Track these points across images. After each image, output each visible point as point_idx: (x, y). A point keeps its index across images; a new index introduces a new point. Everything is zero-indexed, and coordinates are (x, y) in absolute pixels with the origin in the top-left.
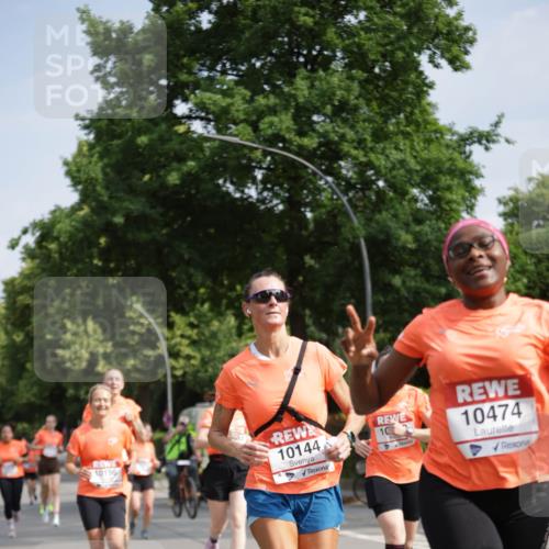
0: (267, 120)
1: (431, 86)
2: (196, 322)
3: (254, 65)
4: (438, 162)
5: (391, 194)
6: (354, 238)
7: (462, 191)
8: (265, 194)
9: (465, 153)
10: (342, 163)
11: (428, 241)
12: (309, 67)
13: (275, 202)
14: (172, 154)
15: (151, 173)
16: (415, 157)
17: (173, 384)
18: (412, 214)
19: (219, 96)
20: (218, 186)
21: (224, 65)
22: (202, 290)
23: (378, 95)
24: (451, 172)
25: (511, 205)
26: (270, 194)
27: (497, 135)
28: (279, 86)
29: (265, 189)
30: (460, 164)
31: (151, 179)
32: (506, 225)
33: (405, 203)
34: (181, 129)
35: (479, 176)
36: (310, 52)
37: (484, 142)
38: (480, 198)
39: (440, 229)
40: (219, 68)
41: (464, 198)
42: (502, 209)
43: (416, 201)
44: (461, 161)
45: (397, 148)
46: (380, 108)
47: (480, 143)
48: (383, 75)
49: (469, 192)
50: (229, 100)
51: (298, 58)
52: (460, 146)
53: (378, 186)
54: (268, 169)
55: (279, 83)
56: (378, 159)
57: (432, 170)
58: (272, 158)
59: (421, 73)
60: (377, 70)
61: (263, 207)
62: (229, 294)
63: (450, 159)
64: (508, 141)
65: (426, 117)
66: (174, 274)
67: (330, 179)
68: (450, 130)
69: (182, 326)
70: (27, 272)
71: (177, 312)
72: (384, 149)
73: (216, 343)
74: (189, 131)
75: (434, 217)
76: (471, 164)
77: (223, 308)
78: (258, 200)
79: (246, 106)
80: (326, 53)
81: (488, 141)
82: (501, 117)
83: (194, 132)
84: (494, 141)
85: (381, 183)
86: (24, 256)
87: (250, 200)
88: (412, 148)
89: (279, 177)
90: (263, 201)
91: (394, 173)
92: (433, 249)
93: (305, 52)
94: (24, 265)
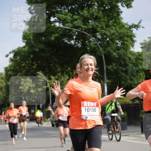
0: (75, 22)
1: (121, 12)
2: (57, 78)
3: (72, 7)
4: (124, 33)
5: (111, 42)
6: (100, 54)
7: (130, 41)
8: (76, 42)
9: (131, 30)
10: (97, 34)
11: (121, 55)
12: (88, 7)
13: (79, 45)
14: (51, 32)
15: (44, 37)
16: (117, 32)
17: (52, 96)
18: (116, 48)
19: (64, 16)
20: (63, 40)
21: (64, 7)
22: (59, 69)
23: (107, 15)
24: (127, 36)
25: (144, 45)
26: (78, 42)
27: (140, 26)
28: (80, 13)
29: (76, 41)
30: (130, 34)
31: (44, 39)
32: (142, 51)
33: (114, 45)
34: (53, 25)
35: (135, 37)
36: (88, 3)
37: (136, 27)
38: (135, 43)
39: (124, 52)
40: (63, 8)
41: (131, 43)
42: (141, 46)
43: (117, 44)
44: (130, 33)
45: (112, 29)
46: (107, 18)
47: (135, 28)
48: (108, 9)
49: (132, 41)
50: (66, 17)
51: (84, 5)
52: (129, 29)
53: (107, 40)
54: (77, 35)
55: (79, 12)
56: (107, 32)
57: (122, 35)
58: (78, 33)
59: (119, 9)
60: (107, 8)
61: (75, 46)
62: (66, 70)
63: (127, 33)
64: (143, 27)
65: (120, 21)
66: (51, 65)
67: (94, 38)
68: (126, 24)
69: (54, 79)
70: (11, 65)
71: (52, 75)
72: (109, 30)
73: (63, 84)
74: (55, 25)
75: (122, 48)
76: (133, 34)
77: (65, 74)
78: (74, 44)
79: (71, 18)
80: (92, 3)
81: (137, 27)
82: (141, 21)
83: (56, 26)
84: (139, 27)
85: (108, 39)
86: (10, 61)
87: (72, 44)
88: (116, 29)
89: (80, 38)
90: (75, 44)
91: (112, 36)
92: (122, 57)
93: (86, 3)
94: (10, 63)
